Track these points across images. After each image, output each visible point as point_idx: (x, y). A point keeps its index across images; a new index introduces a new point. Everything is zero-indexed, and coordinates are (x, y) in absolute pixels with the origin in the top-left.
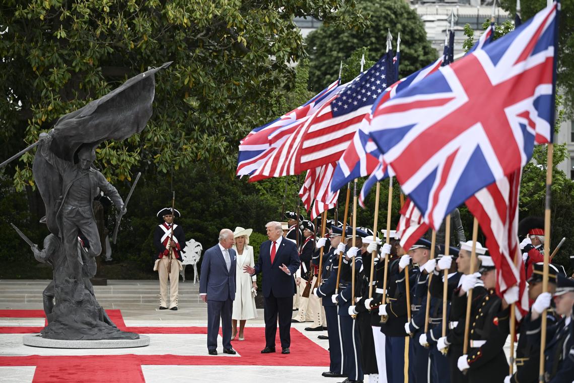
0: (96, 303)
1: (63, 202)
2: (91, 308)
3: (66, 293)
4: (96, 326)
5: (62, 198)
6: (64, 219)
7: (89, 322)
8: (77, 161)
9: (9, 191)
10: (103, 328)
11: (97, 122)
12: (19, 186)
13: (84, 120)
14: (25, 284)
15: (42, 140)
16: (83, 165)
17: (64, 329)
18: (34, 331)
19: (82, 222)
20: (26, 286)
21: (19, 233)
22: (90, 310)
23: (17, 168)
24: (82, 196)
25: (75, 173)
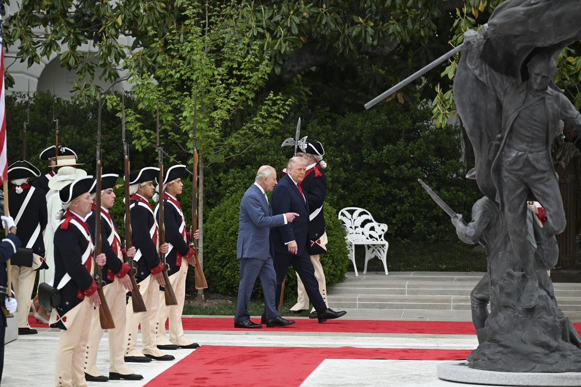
0: (557, 312)
1: (502, 144)
2: (549, 319)
3: (509, 295)
4: (557, 349)
5: (501, 138)
6: (505, 173)
7: (544, 342)
8: (526, 76)
9: (428, 127)
10: (569, 353)
11: (558, 11)
12: (440, 118)
13: (536, 8)
14: (452, 279)
15: (468, 43)
16: (536, 82)
17: (503, 354)
18: (458, 357)
19: (534, 177)
20: (454, 283)
21: (431, 195)
22: (546, 324)
23: (438, 89)
24: (534, 134)
25: (523, 95)
